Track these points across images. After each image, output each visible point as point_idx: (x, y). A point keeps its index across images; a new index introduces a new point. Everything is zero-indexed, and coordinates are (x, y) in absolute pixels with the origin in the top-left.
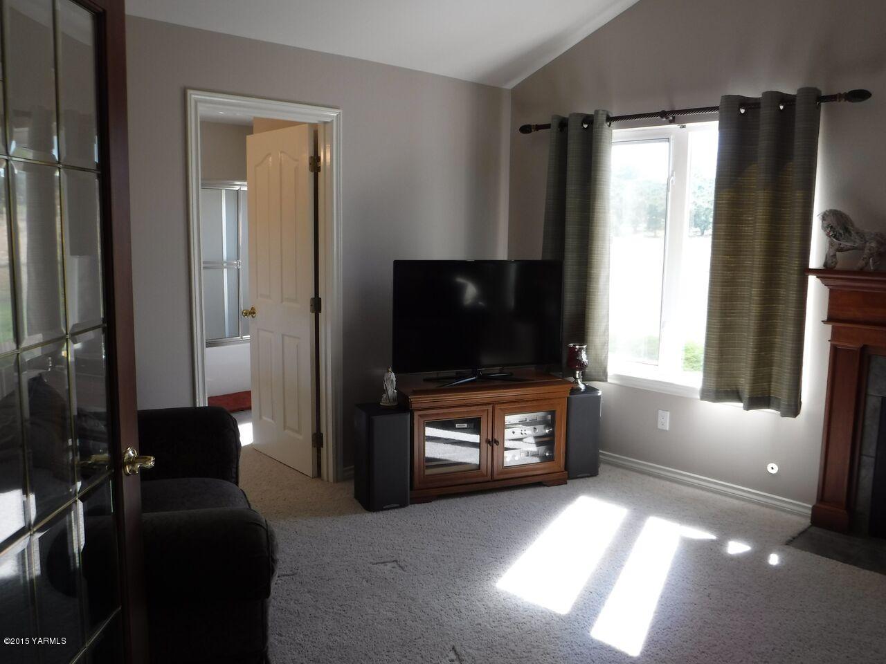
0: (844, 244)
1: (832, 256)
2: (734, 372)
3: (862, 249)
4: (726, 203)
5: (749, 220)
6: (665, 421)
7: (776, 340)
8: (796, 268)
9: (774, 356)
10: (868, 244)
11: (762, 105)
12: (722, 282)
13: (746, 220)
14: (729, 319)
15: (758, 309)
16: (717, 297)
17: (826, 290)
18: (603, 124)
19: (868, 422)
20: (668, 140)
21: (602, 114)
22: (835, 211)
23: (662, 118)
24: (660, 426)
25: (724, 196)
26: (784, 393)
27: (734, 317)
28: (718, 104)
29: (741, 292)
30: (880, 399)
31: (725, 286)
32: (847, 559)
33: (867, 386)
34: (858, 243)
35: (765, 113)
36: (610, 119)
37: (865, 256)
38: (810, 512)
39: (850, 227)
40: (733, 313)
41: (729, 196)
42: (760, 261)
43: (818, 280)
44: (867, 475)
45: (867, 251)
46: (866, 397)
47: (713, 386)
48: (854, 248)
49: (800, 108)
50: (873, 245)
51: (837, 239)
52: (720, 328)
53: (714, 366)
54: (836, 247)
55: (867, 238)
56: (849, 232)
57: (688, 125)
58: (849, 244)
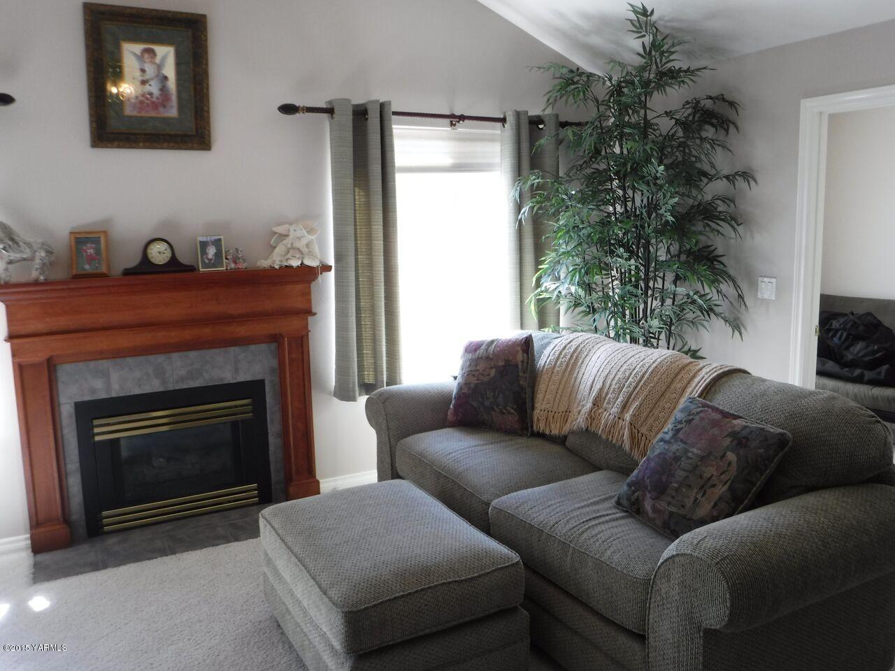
0: (15, 255)
1: (5, 270)
3: (32, 259)
10: (37, 254)
17: (3, 306)
19: (65, 431)
30: (73, 405)
32: (96, 566)
33: (58, 397)
34: (27, 254)
37: (37, 266)
38: (30, 542)
39: (16, 238)
45: (36, 261)
46: (59, 407)
48: (24, 259)
50: (43, 254)
51: (7, 251)
54: (7, 260)
55: (35, 247)
56: (17, 243)
58: (18, 256)
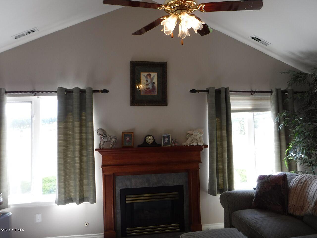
0: (106, 140)
2: (70, 191)
4: (63, 127)
5: (70, 133)
6: (39, 218)
7: (84, 176)
8: (91, 149)
9: (84, 182)
11: (74, 92)
12: (64, 157)
13: (69, 133)
14: (66, 171)
15: (79, 165)
16: (62, 163)
17: (101, 156)
18: (4, 94)
19: (117, 199)
20: (31, 102)
21: (3, 90)
22: (101, 129)
23: (32, 93)
24: (37, 221)
25: (62, 124)
26: (92, 195)
27: (68, 170)
28: (56, 90)
29: (69, 160)
30: (120, 190)
31: (65, 158)
33: (115, 187)
34: (109, 139)
35: (76, 95)
36: (6, 93)
38: (103, 236)
39: (106, 134)
40: (67, 168)
41: (64, 124)
42: (78, 148)
43: (99, 153)
44: (119, 217)
45: (112, 142)
46: (116, 190)
47: (62, 198)
48: (108, 141)
49: (87, 94)
50: (114, 139)
51: (103, 138)
52: (64, 175)
53: (63, 190)
54: (103, 141)
56: (107, 136)
57: (41, 97)
